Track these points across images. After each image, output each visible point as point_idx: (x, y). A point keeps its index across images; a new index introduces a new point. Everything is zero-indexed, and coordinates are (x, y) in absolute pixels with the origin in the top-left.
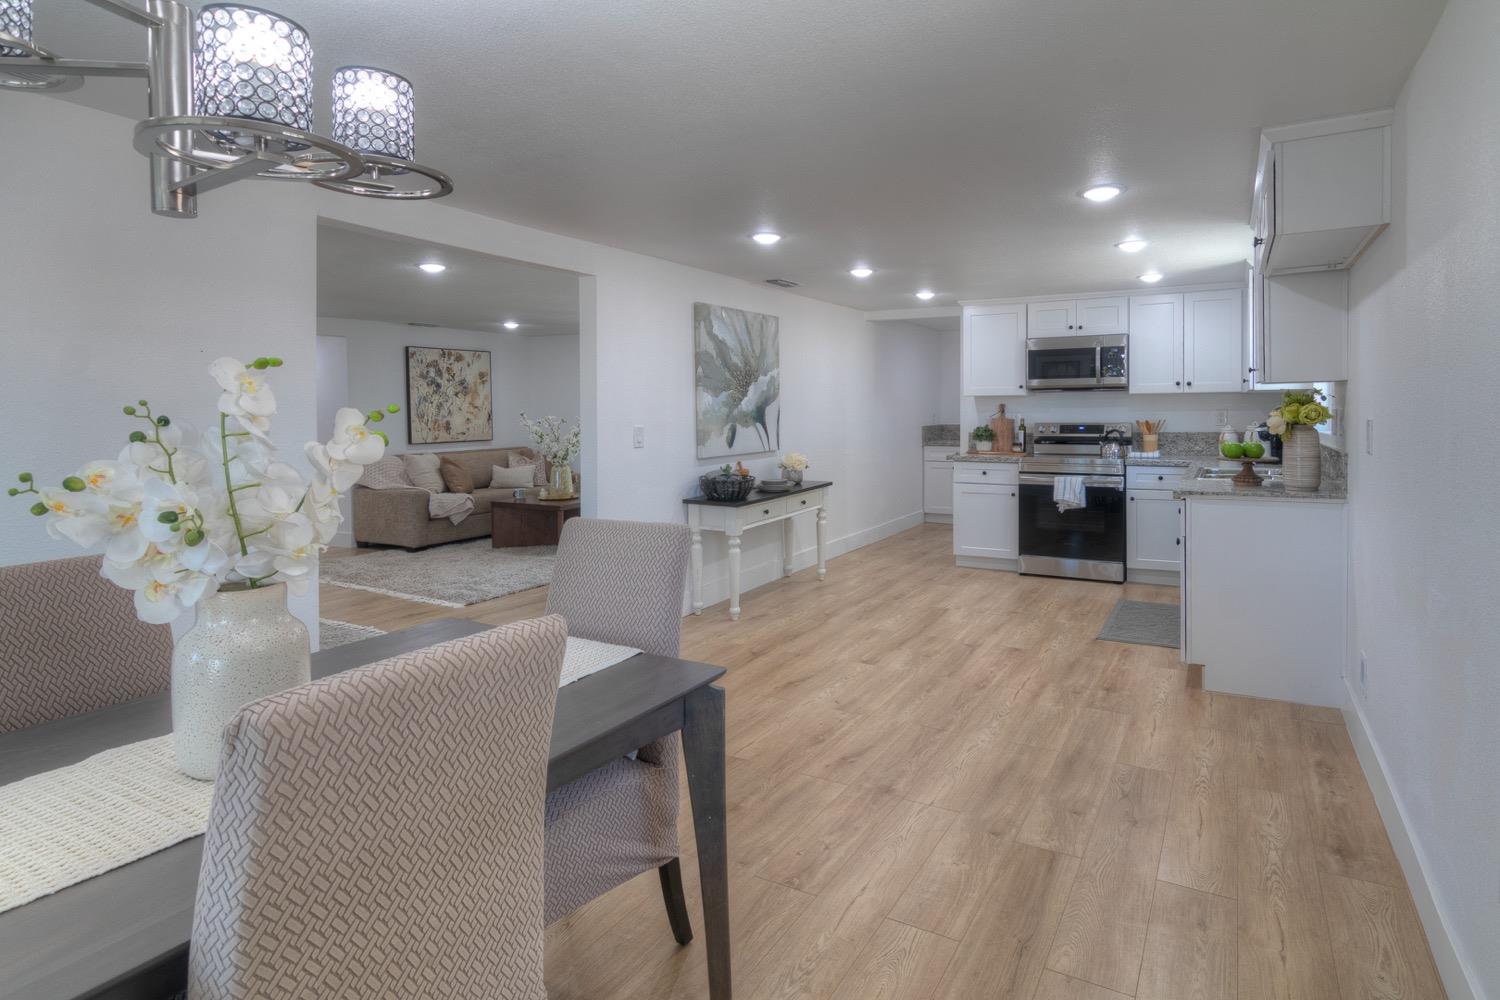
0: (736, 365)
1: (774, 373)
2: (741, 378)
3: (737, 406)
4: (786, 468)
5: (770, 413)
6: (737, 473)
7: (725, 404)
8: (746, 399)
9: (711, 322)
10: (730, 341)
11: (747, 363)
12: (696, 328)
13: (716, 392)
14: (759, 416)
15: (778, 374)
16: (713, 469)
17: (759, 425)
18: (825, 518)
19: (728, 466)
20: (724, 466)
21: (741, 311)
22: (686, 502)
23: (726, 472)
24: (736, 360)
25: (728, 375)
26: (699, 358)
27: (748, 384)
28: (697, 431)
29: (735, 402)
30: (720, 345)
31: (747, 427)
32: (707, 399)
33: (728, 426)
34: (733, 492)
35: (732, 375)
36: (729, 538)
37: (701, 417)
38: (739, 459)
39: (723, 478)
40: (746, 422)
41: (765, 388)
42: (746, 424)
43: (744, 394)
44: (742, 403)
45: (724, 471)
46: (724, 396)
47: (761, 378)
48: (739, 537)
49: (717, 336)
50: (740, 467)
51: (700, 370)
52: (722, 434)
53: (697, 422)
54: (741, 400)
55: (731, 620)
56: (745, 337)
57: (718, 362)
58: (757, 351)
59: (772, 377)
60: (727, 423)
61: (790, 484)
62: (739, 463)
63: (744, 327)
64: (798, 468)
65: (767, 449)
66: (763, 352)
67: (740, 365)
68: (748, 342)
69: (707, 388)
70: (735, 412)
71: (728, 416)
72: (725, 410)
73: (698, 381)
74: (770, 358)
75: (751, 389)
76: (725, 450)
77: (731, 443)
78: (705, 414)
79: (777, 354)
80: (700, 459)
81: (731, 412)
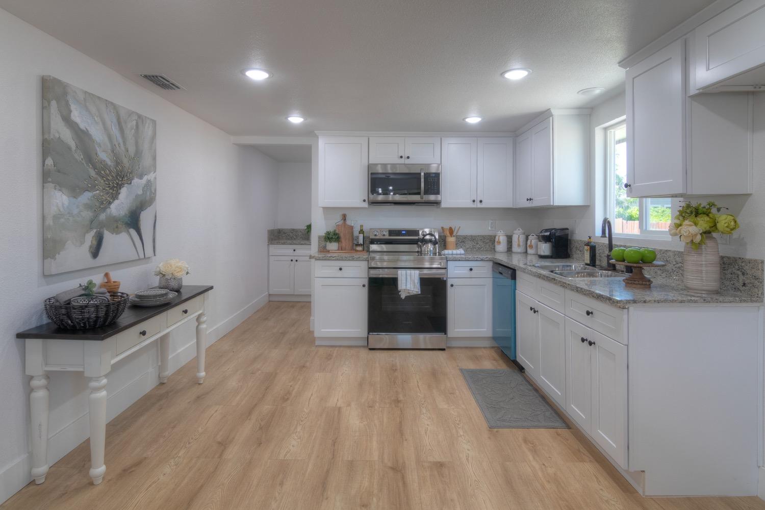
0: (102, 162)
1: (151, 176)
2: (110, 178)
3: (104, 209)
4: (164, 275)
5: (145, 219)
6: (103, 290)
7: (88, 207)
8: (116, 202)
9: (67, 105)
10: (97, 133)
11: (118, 163)
12: (44, 107)
13: (75, 191)
14: (133, 221)
15: (155, 178)
16: (67, 287)
17: (133, 232)
18: (204, 322)
19: (90, 283)
20: (84, 281)
21: (112, 103)
22: (21, 336)
23: (87, 291)
24: (104, 156)
25: (93, 173)
26: (47, 147)
27: (120, 186)
28: (44, 241)
29: (104, 205)
30: (81, 135)
31: (118, 233)
32: (60, 199)
33: (93, 233)
34: (97, 317)
35: (99, 173)
36: (90, 379)
37: (49, 222)
38: (107, 270)
39: (83, 302)
40: (117, 227)
41: (140, 192)
42: (116, 230)
43: (115, 197)
44: (113, 206)
45: (86, 288)
46: (86, 197)
47: (136, 181)
48: (106, 376)
49: (76, 124)
50: (109, 281)
51: (49, 162)
52: (82, 243)
53: (44, 228)
54: (110, 203)
55: (91, 484)
56: (115, 131)
57: (79, 156)
58: (132, 150)
59: (149, 181)
60: (91, 229)
61: (172, 295)
62: (107, 275)
63: (115, 120)
64: (178, 275)
65: (142, 256)
66: (138, 153)
67: (109, 163)
68: (121, 140)
69: (60, 185)
70: (103, 217)
71: (92, 222)
72: (88, 214)
73: (46, 176)
74: (146, 161)
75: (124, 191)
76: (89, 261)
77: (95, 253)
78: (56, 218)
79: (154, 158)
80: (47, 276)
81: (96, 216)
